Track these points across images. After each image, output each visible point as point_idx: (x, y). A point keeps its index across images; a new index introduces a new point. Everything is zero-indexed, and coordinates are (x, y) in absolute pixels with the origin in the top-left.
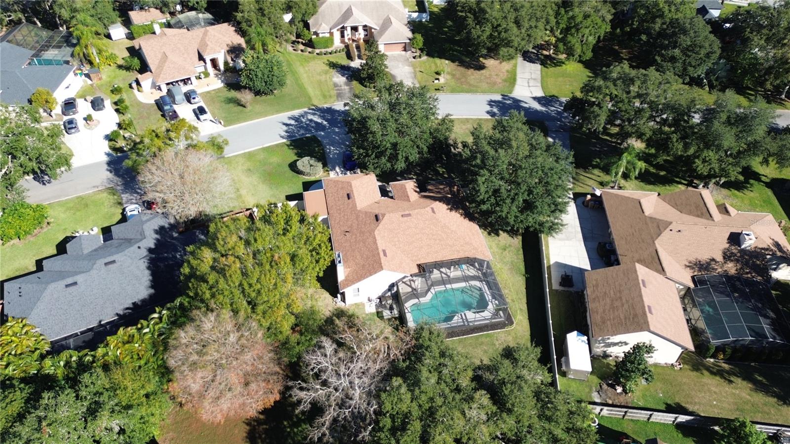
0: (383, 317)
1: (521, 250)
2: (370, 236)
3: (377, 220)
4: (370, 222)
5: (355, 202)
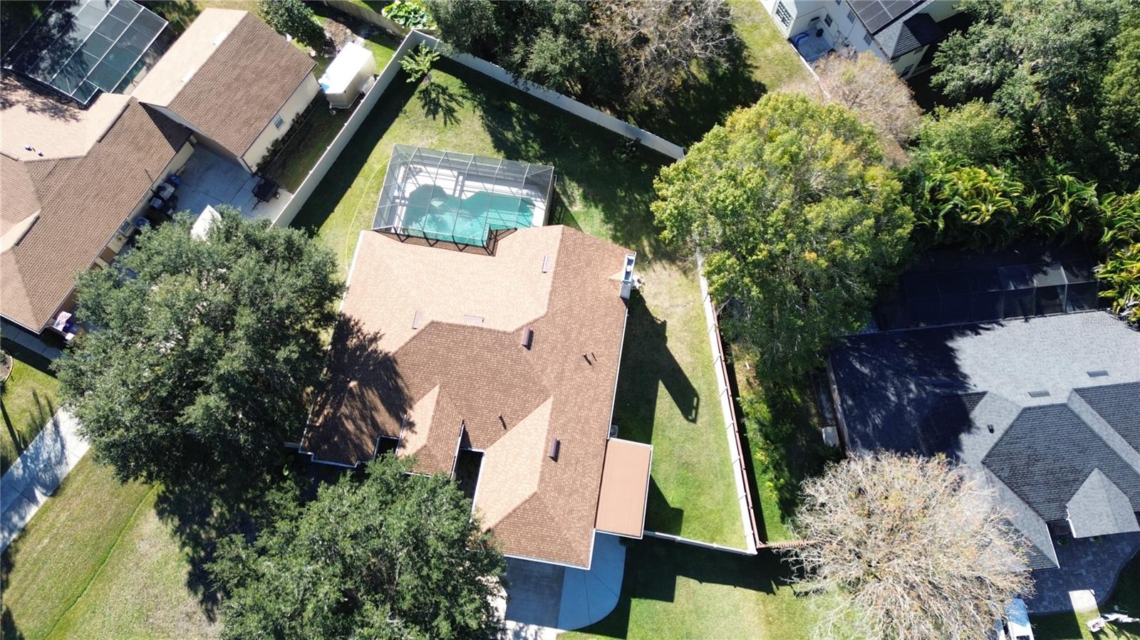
2: (556, 313)
3: (531, 334)
4: (544, 341)
5: (550, 424)
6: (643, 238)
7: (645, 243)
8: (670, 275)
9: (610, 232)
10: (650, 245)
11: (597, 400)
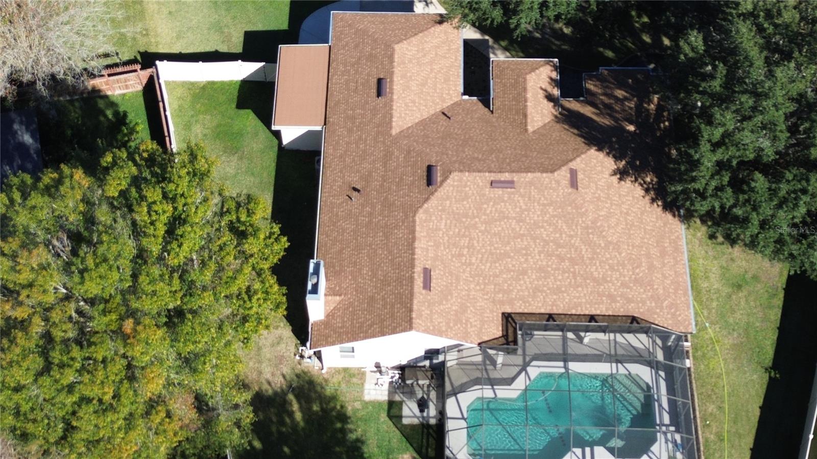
0: (400, 417)
1: (781, 295)
2: (403, 222)
3: (429, 182)
4: (413, 183)
5: (391, 109)
6: (302, 424)
7: (298, 416)
8: (260, 373)
9: (350, 426)
10: (291, 414)
11: (341, 157)
